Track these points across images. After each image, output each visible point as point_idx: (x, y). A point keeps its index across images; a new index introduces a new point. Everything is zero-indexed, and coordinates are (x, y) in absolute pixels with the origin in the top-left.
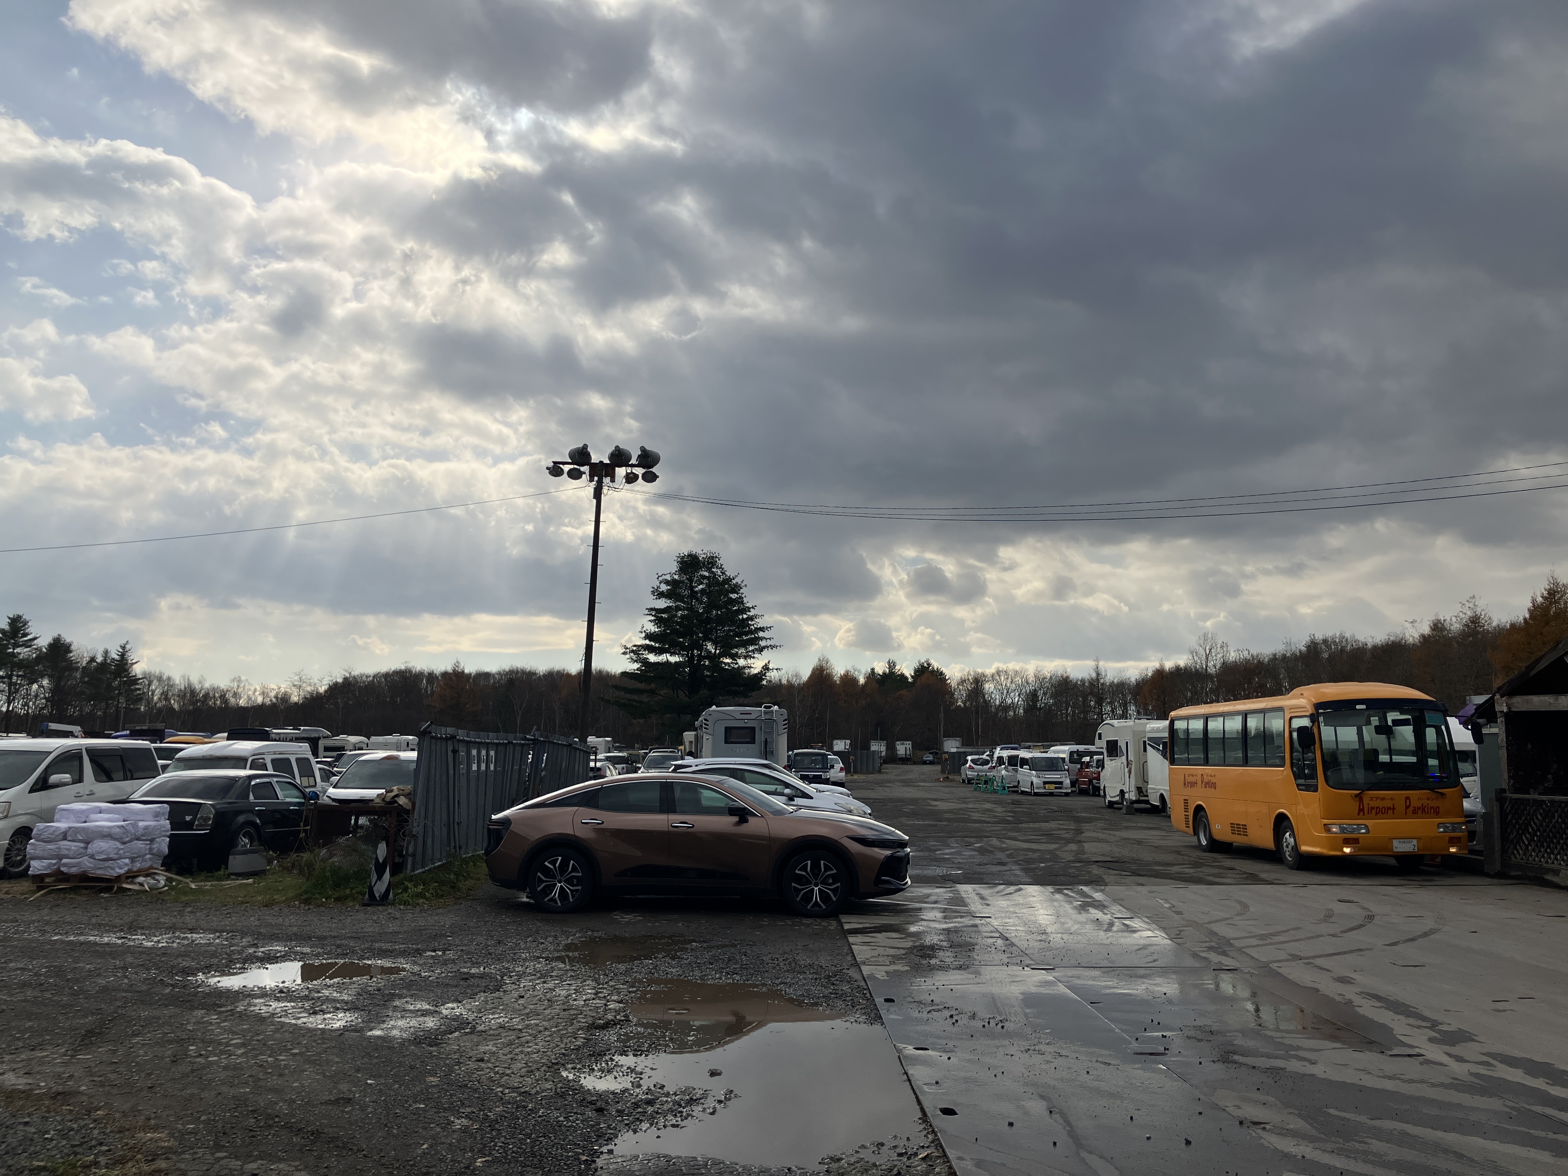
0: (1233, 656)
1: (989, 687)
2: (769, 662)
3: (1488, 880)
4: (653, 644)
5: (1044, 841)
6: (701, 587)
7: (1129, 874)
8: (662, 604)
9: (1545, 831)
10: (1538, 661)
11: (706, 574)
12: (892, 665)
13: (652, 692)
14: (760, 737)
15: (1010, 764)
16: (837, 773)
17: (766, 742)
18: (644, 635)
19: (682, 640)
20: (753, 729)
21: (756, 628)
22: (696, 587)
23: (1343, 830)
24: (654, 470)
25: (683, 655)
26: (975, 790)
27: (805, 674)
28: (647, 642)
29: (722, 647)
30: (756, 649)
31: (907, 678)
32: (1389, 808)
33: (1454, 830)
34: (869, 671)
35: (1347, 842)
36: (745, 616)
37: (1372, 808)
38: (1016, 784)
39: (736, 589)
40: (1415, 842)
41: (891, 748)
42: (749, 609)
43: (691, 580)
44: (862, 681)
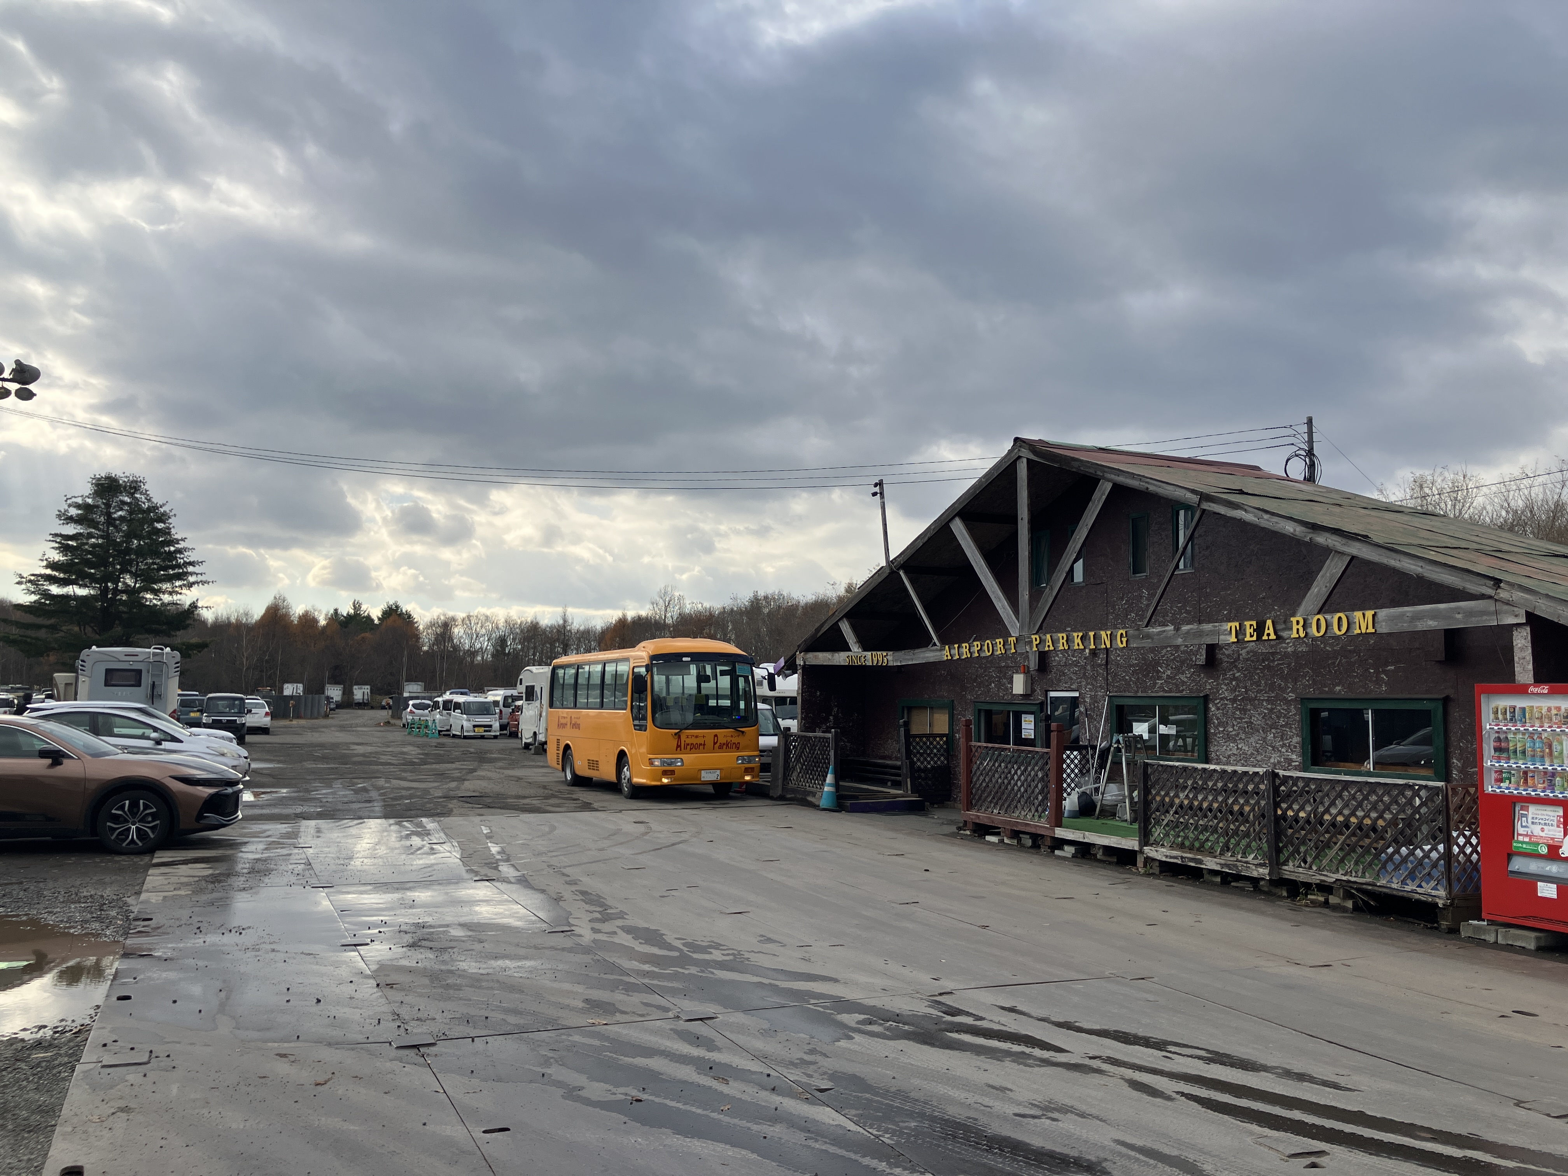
0: (688, 608)
1: (458, 631)
2: (197, 600)
3: (768, 802)
4: (57, 574)
5: (432, 780)
6: (120, 513)
7: (481, 806)
8: (71, 529)
9: (810, 761)
10: (822, 625)
11: (127, 499)
12: (357, 606)
13: (53, 628)
14: (146, 680)
15: (445, 708)
16: (261, 718)
17: (153, 685)
18: (45, 563)
19: (92, 571)
20: (139, 672)
21: (185, 562)
22: (115, 513)
23: (663, 763)
24: (31, 387)
25: (94, 588)
26: (409, 734)
27: (257, 611)
28: (49, 572)
29: (142, 581)
30: (184, 585)
31: (373, 620)
32: (701, 744)
33: (749, 762)
34: (332, 611)
35: (665, 773)
36: (172, 549)
37: (688, 744)
38: (449, 728)
39: (163, 518)
40: (718, 772)
41: (348, 693)
42: (177, 541)
43: (108, 505)
44: (323, 622)
